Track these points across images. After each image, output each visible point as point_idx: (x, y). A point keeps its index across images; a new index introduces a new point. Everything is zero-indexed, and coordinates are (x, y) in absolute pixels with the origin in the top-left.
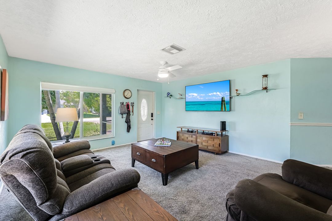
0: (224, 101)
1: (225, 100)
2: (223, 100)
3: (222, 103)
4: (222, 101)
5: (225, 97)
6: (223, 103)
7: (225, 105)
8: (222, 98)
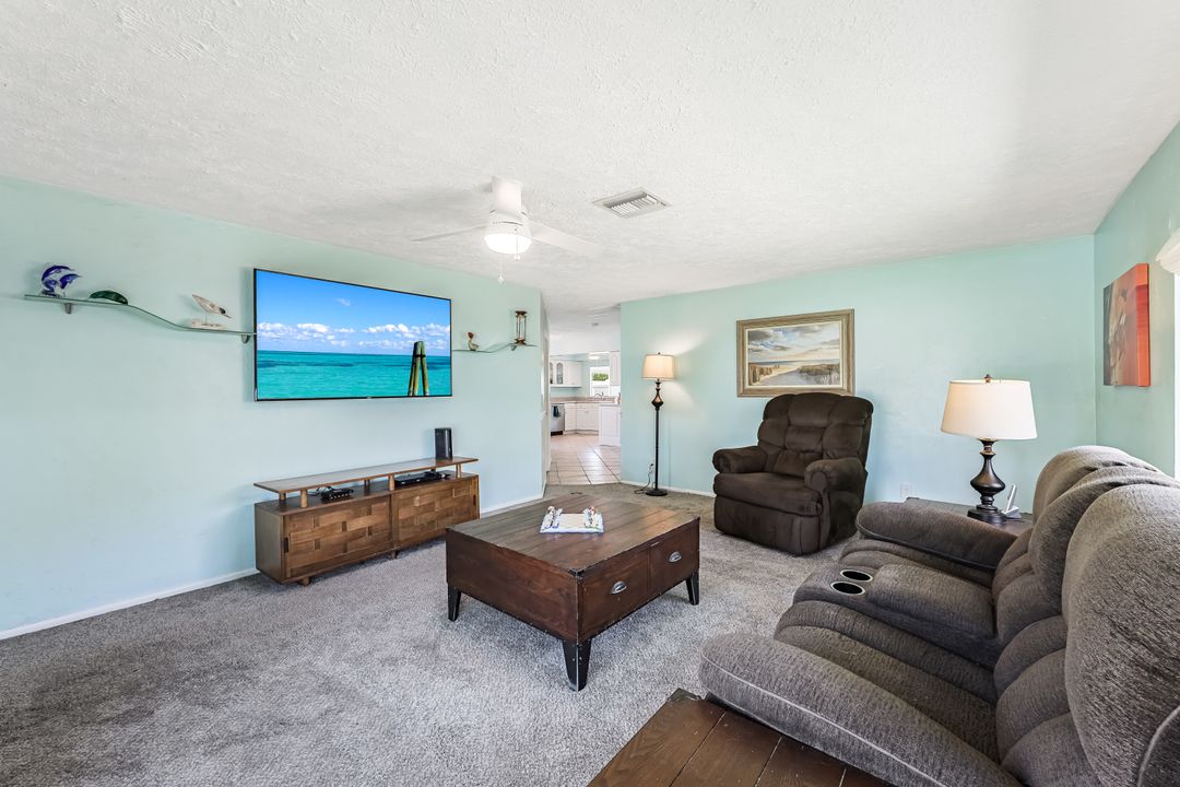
0: (422, 356)
1: (425, 353)
2: (417, 355)
3: (414, 364)
4: (415, 355)
5: (426, 343)
6: (419, 364)
7: (426, 371)
8: (416, 344)
